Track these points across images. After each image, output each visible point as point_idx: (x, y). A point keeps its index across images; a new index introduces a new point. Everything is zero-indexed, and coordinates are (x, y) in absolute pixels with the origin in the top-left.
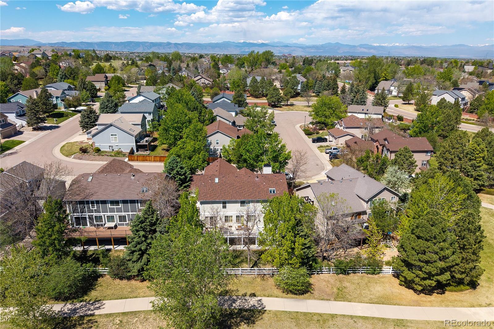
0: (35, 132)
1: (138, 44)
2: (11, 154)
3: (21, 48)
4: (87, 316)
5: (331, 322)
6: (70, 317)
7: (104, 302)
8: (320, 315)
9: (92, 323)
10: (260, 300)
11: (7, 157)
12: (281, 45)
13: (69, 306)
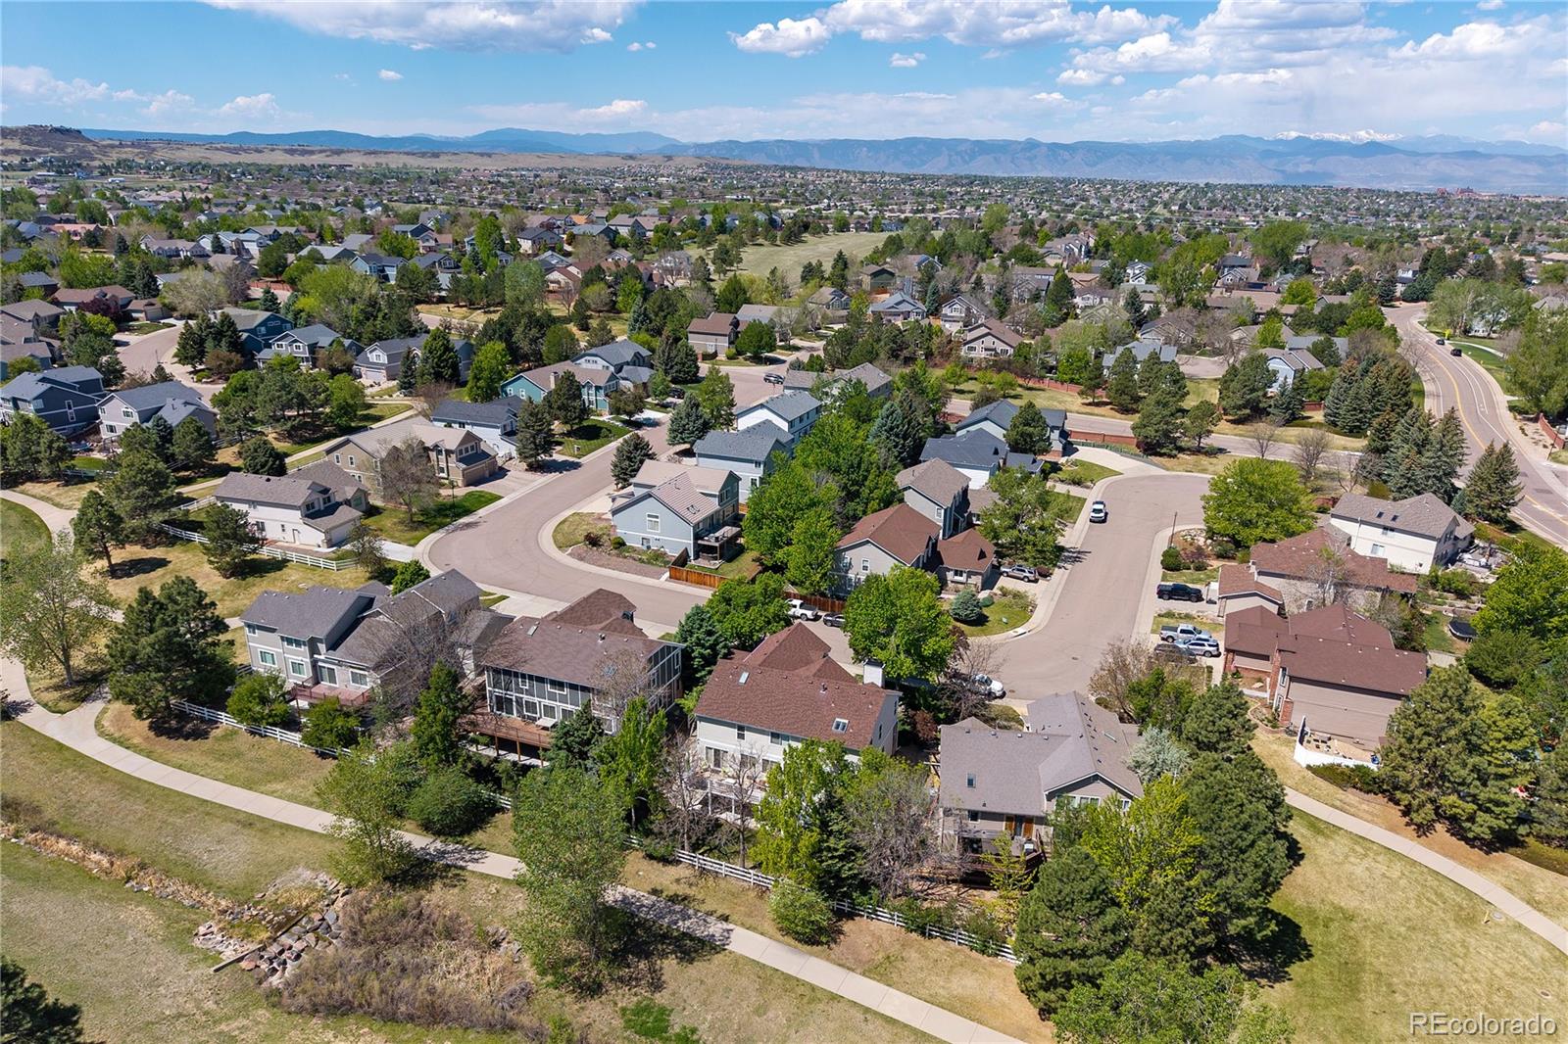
0: (530, 475)
1: (933, 146)
2: (468, 525)
3: (625, 162)
4: (456, 867)
5: (821, 1006)
6: (432, 862)
7: (488, 854)
8: (813, 988)
9: (458, 881)
10: (729, 931)
11: (458, 532)
12: (1450, 149)
13: (439, 845)
